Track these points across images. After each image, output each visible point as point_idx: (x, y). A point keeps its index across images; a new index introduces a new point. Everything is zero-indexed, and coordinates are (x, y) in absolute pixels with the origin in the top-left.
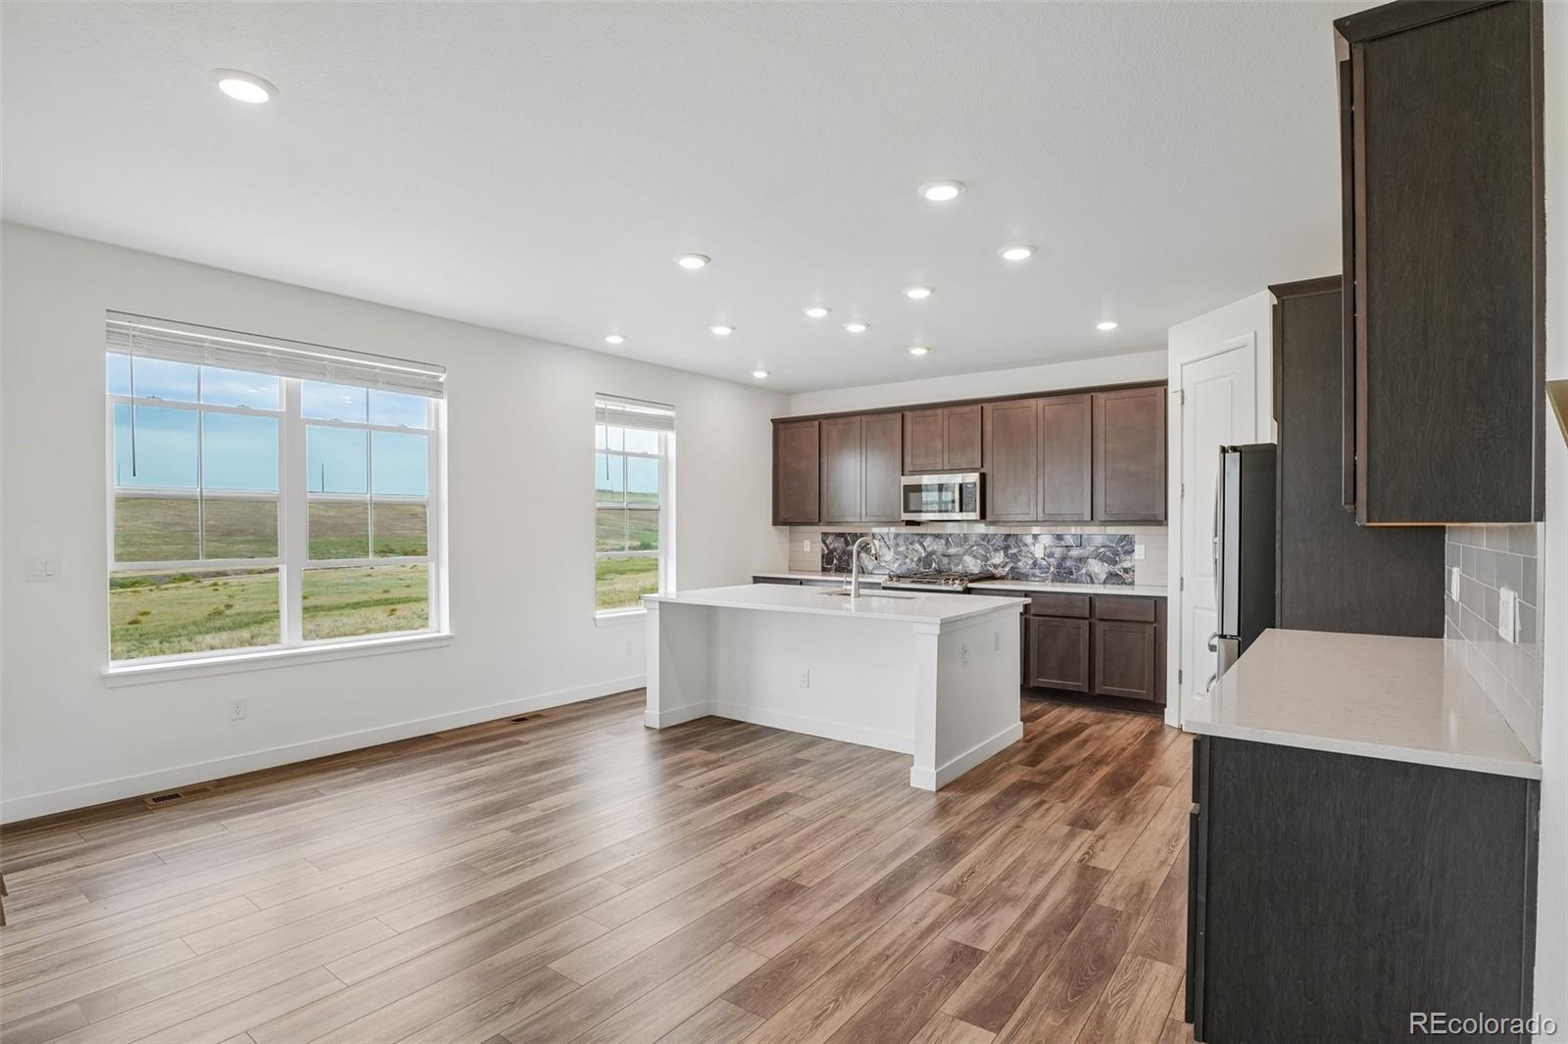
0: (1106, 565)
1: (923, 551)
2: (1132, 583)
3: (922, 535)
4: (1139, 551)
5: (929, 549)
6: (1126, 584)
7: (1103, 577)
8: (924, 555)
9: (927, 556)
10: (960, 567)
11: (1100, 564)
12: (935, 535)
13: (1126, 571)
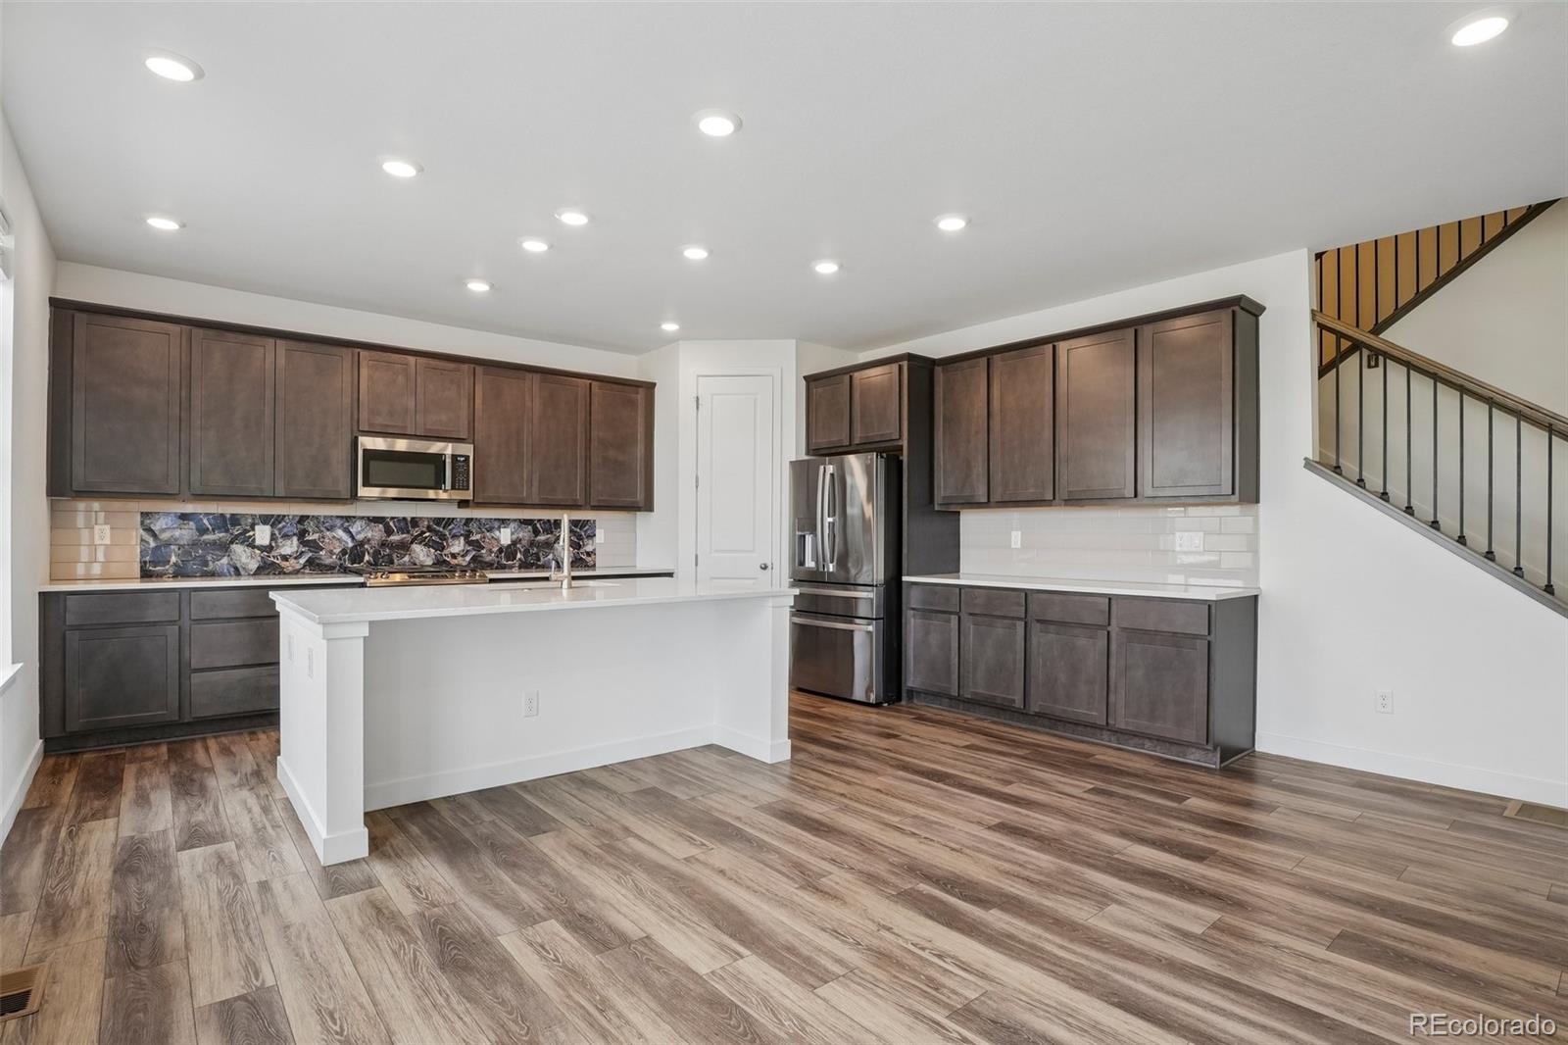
1: (349, 540)
3: (348, 518)
5: (359, 537)
8: (350, 545)
9: (355, 547)
10: (406, 559)
12: (368, 518)
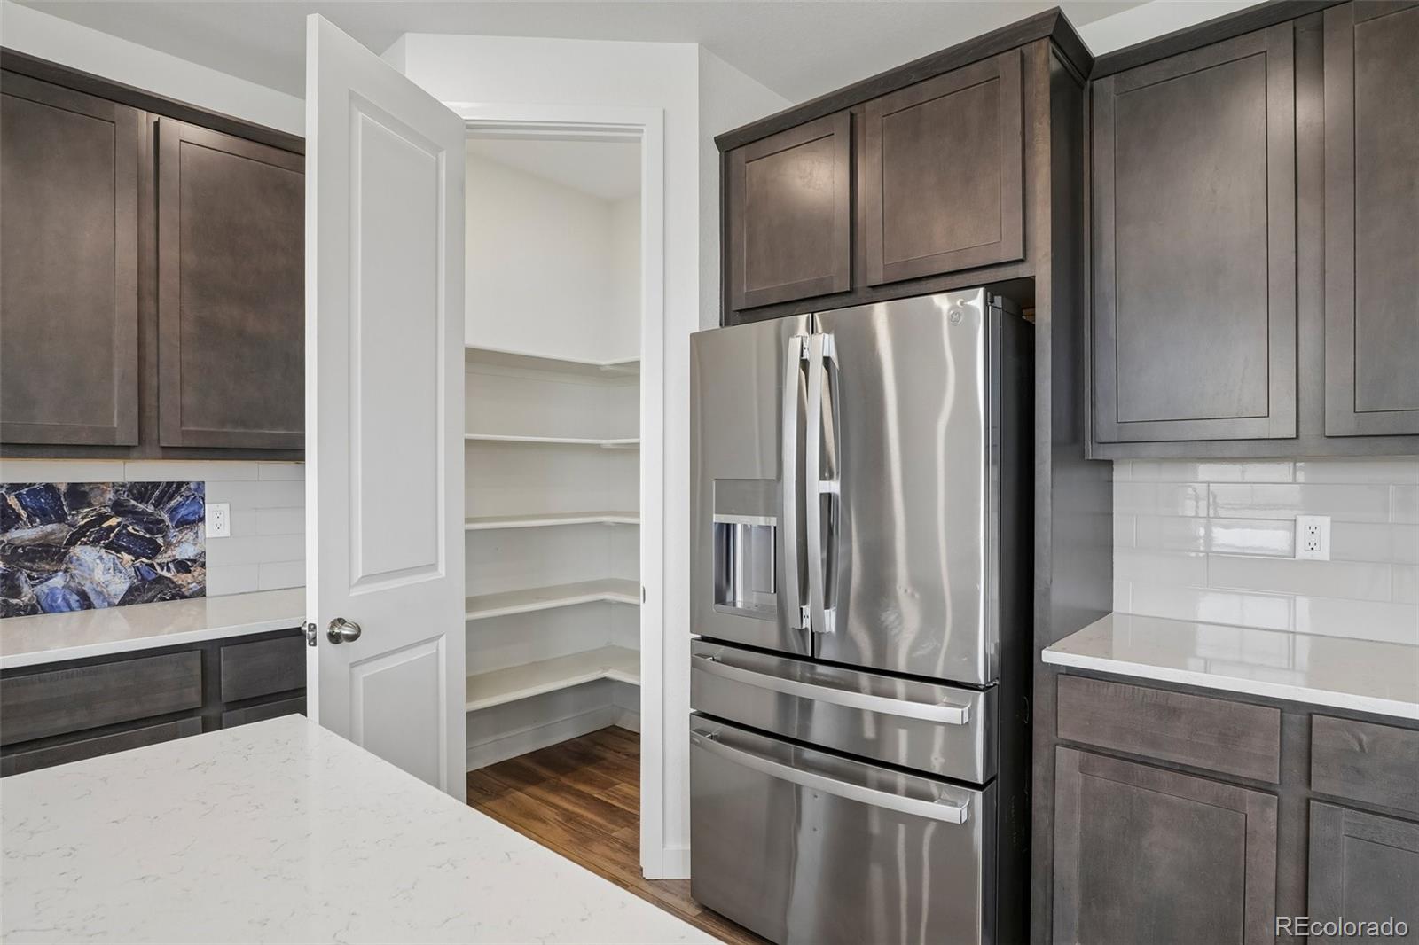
0: (127, 557)
2: (201, 593)
4: (217, 520)
6: (183, 597)
7: (119, 586)
11: (109, 557)
13: (183, 566)
